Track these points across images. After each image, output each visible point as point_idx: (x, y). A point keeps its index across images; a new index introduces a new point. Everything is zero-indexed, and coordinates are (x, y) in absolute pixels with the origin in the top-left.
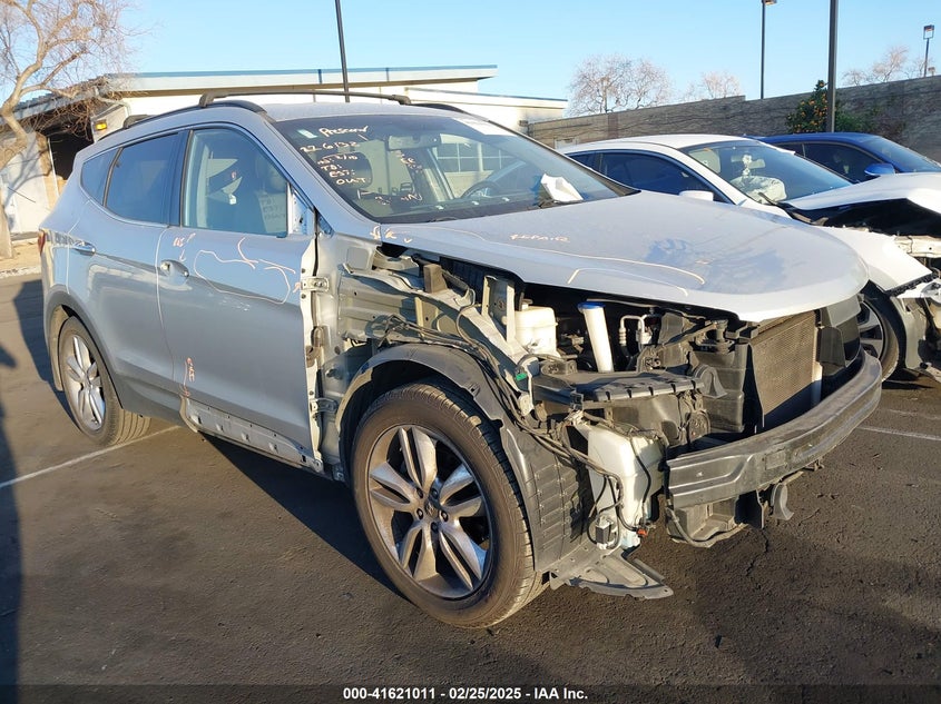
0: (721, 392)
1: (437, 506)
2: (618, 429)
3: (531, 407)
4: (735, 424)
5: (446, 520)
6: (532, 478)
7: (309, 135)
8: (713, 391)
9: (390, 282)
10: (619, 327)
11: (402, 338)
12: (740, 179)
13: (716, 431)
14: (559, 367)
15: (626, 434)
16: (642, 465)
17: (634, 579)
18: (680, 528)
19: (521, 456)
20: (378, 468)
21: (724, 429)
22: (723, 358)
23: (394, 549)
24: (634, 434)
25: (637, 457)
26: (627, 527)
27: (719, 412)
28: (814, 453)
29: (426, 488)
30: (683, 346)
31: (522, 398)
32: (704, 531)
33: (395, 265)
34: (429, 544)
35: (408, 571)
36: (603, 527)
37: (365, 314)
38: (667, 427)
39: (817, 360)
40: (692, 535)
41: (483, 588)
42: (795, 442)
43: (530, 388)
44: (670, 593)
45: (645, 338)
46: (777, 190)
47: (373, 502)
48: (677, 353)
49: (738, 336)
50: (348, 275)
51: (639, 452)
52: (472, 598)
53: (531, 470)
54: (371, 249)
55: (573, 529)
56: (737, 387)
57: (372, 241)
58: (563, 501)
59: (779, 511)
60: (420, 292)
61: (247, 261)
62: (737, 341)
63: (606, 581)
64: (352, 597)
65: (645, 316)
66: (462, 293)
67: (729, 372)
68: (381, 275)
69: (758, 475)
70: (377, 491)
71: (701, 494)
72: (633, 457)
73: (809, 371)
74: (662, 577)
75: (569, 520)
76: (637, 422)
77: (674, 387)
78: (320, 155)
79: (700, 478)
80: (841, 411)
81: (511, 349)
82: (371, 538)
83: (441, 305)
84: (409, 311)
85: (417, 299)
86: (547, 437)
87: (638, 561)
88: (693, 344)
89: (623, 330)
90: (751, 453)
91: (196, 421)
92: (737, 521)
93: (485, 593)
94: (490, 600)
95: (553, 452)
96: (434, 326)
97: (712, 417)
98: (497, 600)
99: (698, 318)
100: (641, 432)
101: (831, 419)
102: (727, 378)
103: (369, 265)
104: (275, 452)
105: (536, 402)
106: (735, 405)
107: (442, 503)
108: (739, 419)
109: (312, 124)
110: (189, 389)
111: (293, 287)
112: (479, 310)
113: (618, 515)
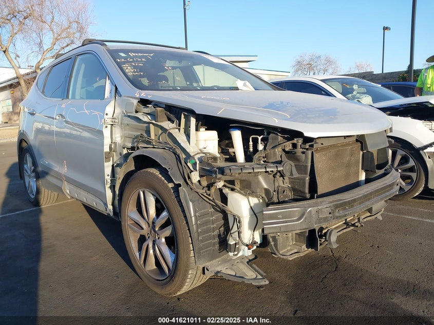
0: (296, 175)
1: (155, 231)
2: (242, 192)
3: (198, 178)
4: (304, 193)
5: (159, 238)
6: (195, 216)
7: (123, 55)
8: (291, 174)
9: (141, 117)
10: (249, 141)
11: (146, 145)
12: (350, 95)
13: (296, 197)
14: (215, 159)
15: (245, 195)
16: (254, 212)
17: (250, 274)
18: (274, 247)
19: (191, 204)
20: (131, 212)
21: (299, 196)
22: (299, 158)
23: (137, 254)
24: (249, 194)
25: (251, 207)
26: (244, 244)
27: (296, 187)
28: (349, 212)
29: (150, 222)
30: (278, 151)
31: (192, 173)
32: (288, 251)
33: (146, 110)
34: (151, 251)
35: (143, 266)
36: (231, 243)
37: (132, 134)
38: (267, 191)
39: (362, 169)
40: (281, 252)
41: (172, 275)
42: (337, 204)
43: (198, 169)
44: (267, 282)
45: (261, 147)
46: (368, 99)
47: (129, 229)
48: (275, 154)
49: (308, 147)
50: (125, 116)
51: (252, 205)
52: (168, 280)
53: (195, 212)
54: (135, 102)
55: (220, 246)
56: (306, 173)
57: (135, 98)
58: (214, 230)
59: (330, 243)
60: (154, 122)
61: (86, 111)
62: (307, 149)
63: (234, 274)
64: (118, 278)
65: (262, 136)
66: (173, 122)
67: (302, 165)
68: (140, 115)
69: (314, 220)
70: (131, 224)
71: (280, 227)
72: (249, 207)
73: (357, 174)
74: (264, 274)
75: (217, 240)
76: (251, 188)
77: (266, 168)
78: (124, 63)
79: (280, 219)
80: (369, 192)
81: (191, 149)
82: (128, 249)
83: (162, 128)
84: (148, 132)
85: (151, 125)
86: (205, 194)
87: (254, 266)
88: (284, 150)
89: (251, 143)
90: (310, 207)
91: (69, 193)
92: (308, 247)
93: (172, 277)
94: (175, 281)
95: (209, 203)
96: (159, 139)
97: (293, 189)
98: (177, 280)
99: (286, 136)
100: (253, 194)
101: (361, 195)
102: (300, 168)
103: (134, 110)
104: (86, 202)
105: (201, 176)
106: (304, 183)
107: (157, 229)
108: (307, 191)
109: (126, 51)
110: (65, 176)
111: (101, 122)
112: (179, 130)
113: (239, 238)
